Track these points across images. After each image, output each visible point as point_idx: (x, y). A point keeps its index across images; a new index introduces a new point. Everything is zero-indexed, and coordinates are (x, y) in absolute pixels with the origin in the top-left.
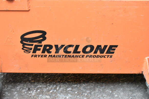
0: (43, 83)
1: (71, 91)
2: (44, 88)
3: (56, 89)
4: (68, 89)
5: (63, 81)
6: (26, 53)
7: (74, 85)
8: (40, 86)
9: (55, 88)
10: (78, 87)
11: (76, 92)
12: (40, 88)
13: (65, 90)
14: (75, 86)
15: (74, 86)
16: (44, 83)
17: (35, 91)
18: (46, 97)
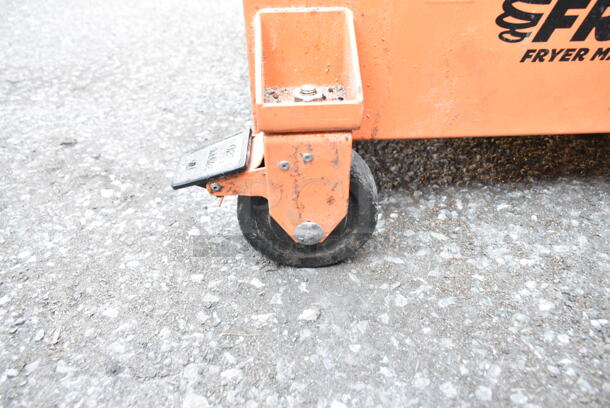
0: (397, 190)
1: (513, 212)
2: (408, 205)
3: (455, 209)
4: (499, 207)
5: (462, 178)
6: (507, 40)
7: (510, 191)
8: (393, 200)
9: (450, 206)
10: (530, 200)
11: (534, 217)
12: (393, 208)
13: (489, 212)
14: (518, 194)
15: (514, 196)
16: (401, 189)
17: (381, 219)
18: (432, 237)
